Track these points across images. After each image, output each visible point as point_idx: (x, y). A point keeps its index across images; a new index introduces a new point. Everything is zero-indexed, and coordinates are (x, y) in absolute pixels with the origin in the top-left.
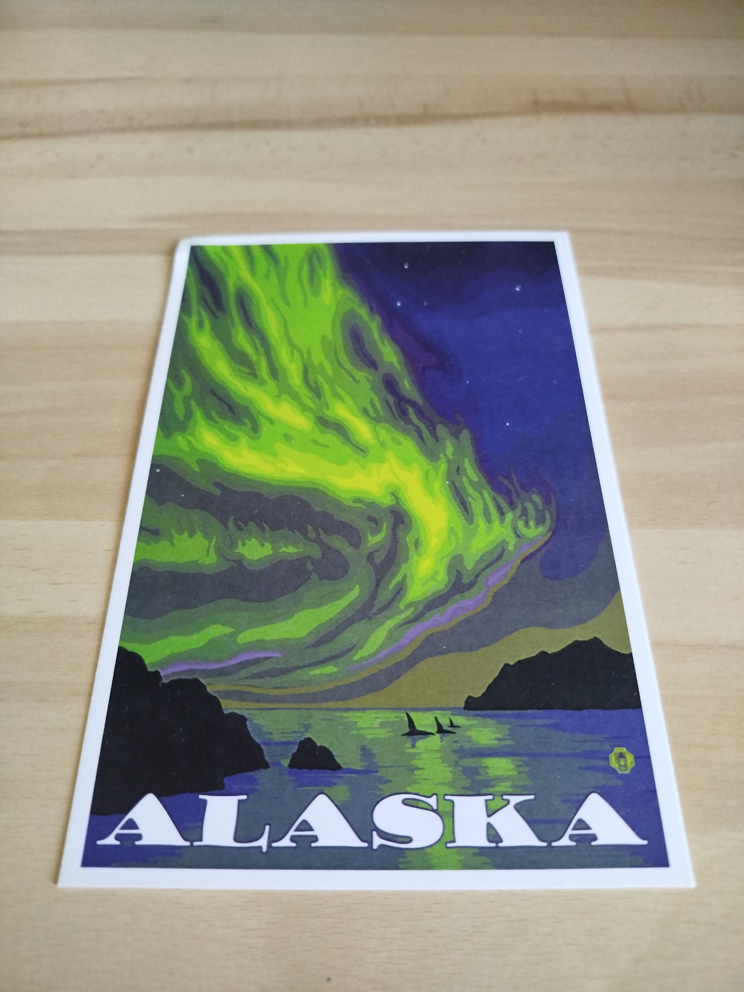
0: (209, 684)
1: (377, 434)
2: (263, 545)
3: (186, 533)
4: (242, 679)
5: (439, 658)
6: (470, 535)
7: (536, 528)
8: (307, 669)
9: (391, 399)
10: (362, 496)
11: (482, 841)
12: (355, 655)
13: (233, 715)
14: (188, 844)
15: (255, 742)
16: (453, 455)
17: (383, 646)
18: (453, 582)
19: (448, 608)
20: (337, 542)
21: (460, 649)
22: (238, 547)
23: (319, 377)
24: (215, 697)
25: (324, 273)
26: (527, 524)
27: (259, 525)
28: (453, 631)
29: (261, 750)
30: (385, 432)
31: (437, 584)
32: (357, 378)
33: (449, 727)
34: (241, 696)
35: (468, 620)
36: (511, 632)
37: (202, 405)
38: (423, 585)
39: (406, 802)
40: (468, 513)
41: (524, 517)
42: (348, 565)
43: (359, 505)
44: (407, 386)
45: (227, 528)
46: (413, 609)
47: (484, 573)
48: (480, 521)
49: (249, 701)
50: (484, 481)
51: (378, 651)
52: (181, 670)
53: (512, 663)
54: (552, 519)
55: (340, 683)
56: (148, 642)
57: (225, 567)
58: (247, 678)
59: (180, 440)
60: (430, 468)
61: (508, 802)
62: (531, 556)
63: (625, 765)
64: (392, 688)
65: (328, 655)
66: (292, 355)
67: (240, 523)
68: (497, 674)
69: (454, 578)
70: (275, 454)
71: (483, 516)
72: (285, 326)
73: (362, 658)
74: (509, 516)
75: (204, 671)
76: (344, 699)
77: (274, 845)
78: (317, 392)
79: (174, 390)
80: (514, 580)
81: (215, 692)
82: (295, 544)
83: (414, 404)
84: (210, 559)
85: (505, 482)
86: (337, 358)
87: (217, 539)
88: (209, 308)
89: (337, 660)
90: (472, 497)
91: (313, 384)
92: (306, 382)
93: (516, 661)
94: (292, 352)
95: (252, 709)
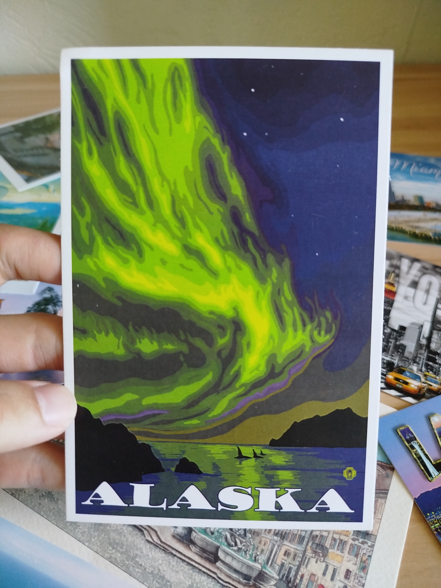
0: (129, 427)
1: (225, 262)
2: (152, 343)
3: (103, 333)
4: (146, 425)
5: (257, 417)
6: (283, 340)
7: (325, 336)
8: (183, 421)
9: (236, 230)
10: (215, 310)
11: (272, 508)
12: (209, 414)
13: (144, 444)
14: (127, 505)
15: (156, 458)
16: (277, 278)
17: (225, 409)
18: (269, 371)
19: (266, 388)
20: (199, 343)
21: (270, 412)
22: (136, 344)
23: (183, 208)
24: (133, 434)
25: (185, 96)
26: (319, 334)
27: (149, 329)
28: (267, 402)
29: (160, 462)
30: (231, 260)
31: (259, 372)
32: (212, 210)
33: (260, 454)
34: (147, 434)
35: (276, 396)
36: (301, 404)
37: (101, 232)
38: (251, 373)
39: (235, 490)
40: (282, 324)
41: (318, 328)
42: (205, 358)
43: (212, 316)
44: (248, 218)
45: (128, 330)
46: (243, 388)
47: (289, 365)
48: (290, 330)
49: (151, 437)
50: (295, 300)
51: (223, 411)
52: (112, 418)
53: (298, 421)
54: (336, 331)
55: (201, 429)
56: (91, 402)
57: (130, 357)
58: (149, 424)
59: (89, 261)
60: (260, 290)
61: (288, 491)
62: (319, 355)
63: (351, 476)
64: (230, 433)
65: (194, 413)
66: (163, 186)
67: (136, 327)
68: (289, 427)
69: (270, 369)
70: (155, 276)
71: (292, 326)
72: (156, 155)
73: (214, 416)
74: (309, 327)
75: (125, 419)
76: (203, 438)
78: (182, 221)
79: (79, 217)
80: (306, 372)
81: (132, 431)
82: (172, 343)
83: (252, 235)
84: (121, 352)
85: (310, 301)
86: (196, 190)
87: (123, 338)
88: (94, 133)
89: (199, 417)
90: (286, 313)
91: (179, 214)
92: (174, 212)
93: (300, 420)
94: (162, 182)
95: (154, 441)
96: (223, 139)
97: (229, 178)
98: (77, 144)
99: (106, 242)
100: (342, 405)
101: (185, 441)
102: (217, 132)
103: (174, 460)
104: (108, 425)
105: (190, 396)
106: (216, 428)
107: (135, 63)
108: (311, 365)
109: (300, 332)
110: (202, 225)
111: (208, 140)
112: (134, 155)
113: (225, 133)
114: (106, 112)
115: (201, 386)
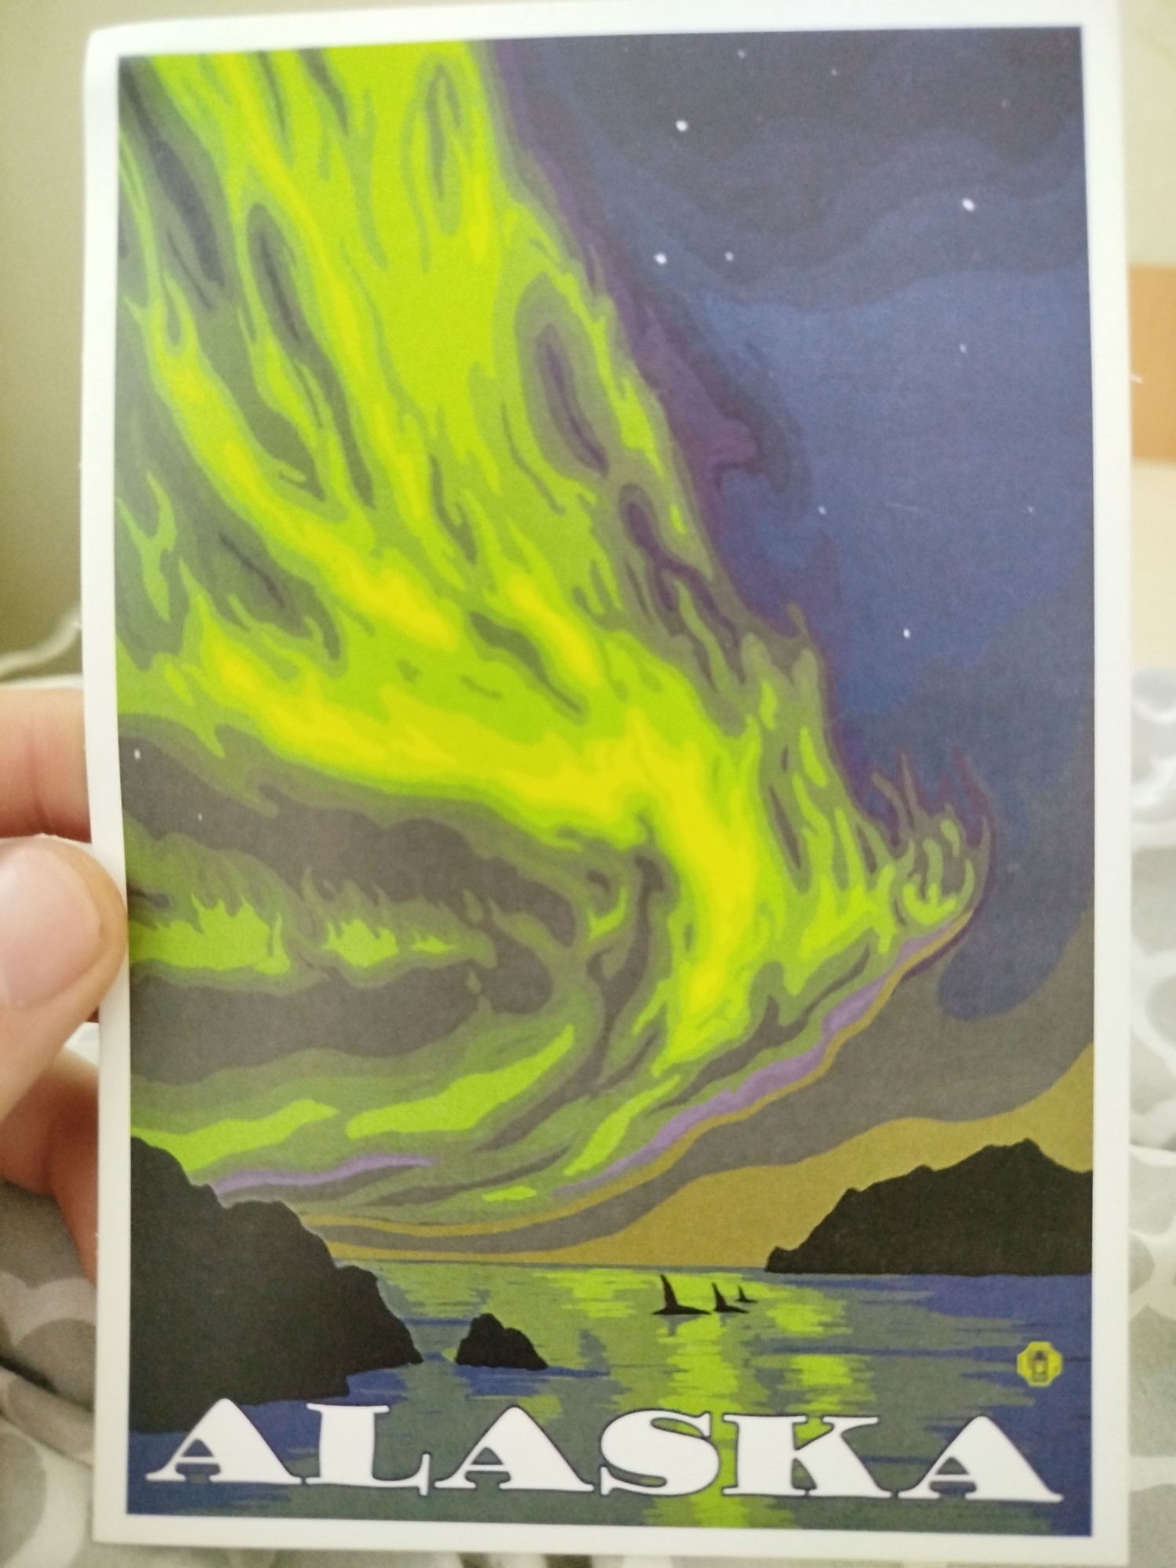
0: (303, 1213)
1: (607, 665)
2: (377, 936)
3: (221, 906)
4: (360, 1206)
5: (724, 1176)
6: (801, 917)
7: (941, 902)
8: (478, 1190)
9: (639, 562)
10: (577, 822)
11: (783, 1487)
12: (566, 1166)
13: (353, 1271)
14: (297, 1480)
15: (395, 1318)
16: (778, 716)
17: (620, 1149)
18: (759, 1021)
19: (749, 1077)
20: (528, 931)
21: (765, 1159)
22: (325, 939)
23: (469, 495)
24: (317, 1237)
25: (469, 151)
26: (922, 893)
27: (365, 889)
28: (754, 1123)
29: (406, 1332)
31: (726, 1025)
32: (560, 500)
34: (363, 1237)
35: (785, 1103)
36: (866, 1129)
37: (210, 580)
38: (699, 1027)
39: (657, 1423)
40: (799, 865)
41: (917, 877)
42: (550, 981)
43: (568, 844)
44: (678, 523)
45: (301, 895)
46: (676, 1079)
47: (823, 1002)
48: (824, 883)
49: (378, 1246)
50: (839, 783)
51: (610, 1158)
52: (249, 1185)
53: (862, 1188)
54: (977, 884)
55: (540, 1219)
56: (183, 1130)
57: (308, 981)
58: (371, 1204)
59: (171, 676)
60: (724, 753)
61: (832, 1427)
62: (925, 965)
64: (635, 1230)
65: (516, 1165)
67: (327, 884)
68: (830, 1208)
69: (761, 1013)
70: (382, 716)
71: (830, 872)
72: (380, 333)
73: (581, 1174)
74: (888, 873)
75: (295, 1188)
76: (547, 1247)
77: (440, 1484)
78: (464, 538)
80: (881, 1019)
81: (315, 1227)
82: (442, 935)
83: (692, 577)
84: (276, 964)
85: (888, 790)
86: (509, 437)
87: (283, 920)
88: (188, 274)
89: (533, 1176)
90: (810, 825)
91: (455, 517)
92: (441, 512)
93: (869, 1183)
94: (400, 417)
95: (385, 1261)
96: (591, 278)
97: (613, 395)
98: (137, 312)
99: (225, 612)
100: (1003, 1132)
101: (491, 1258)
102: (572, 254)
104: (237, 1208)
105: (502, 1106)
106: (589, 1214)
107: (314, 61)
108: (897, 1001)
110: (528, 548)
111: (542, 280)
112: (309, 336)
113: (596, 258)
114: (224, 211)
115: (537, 1073)
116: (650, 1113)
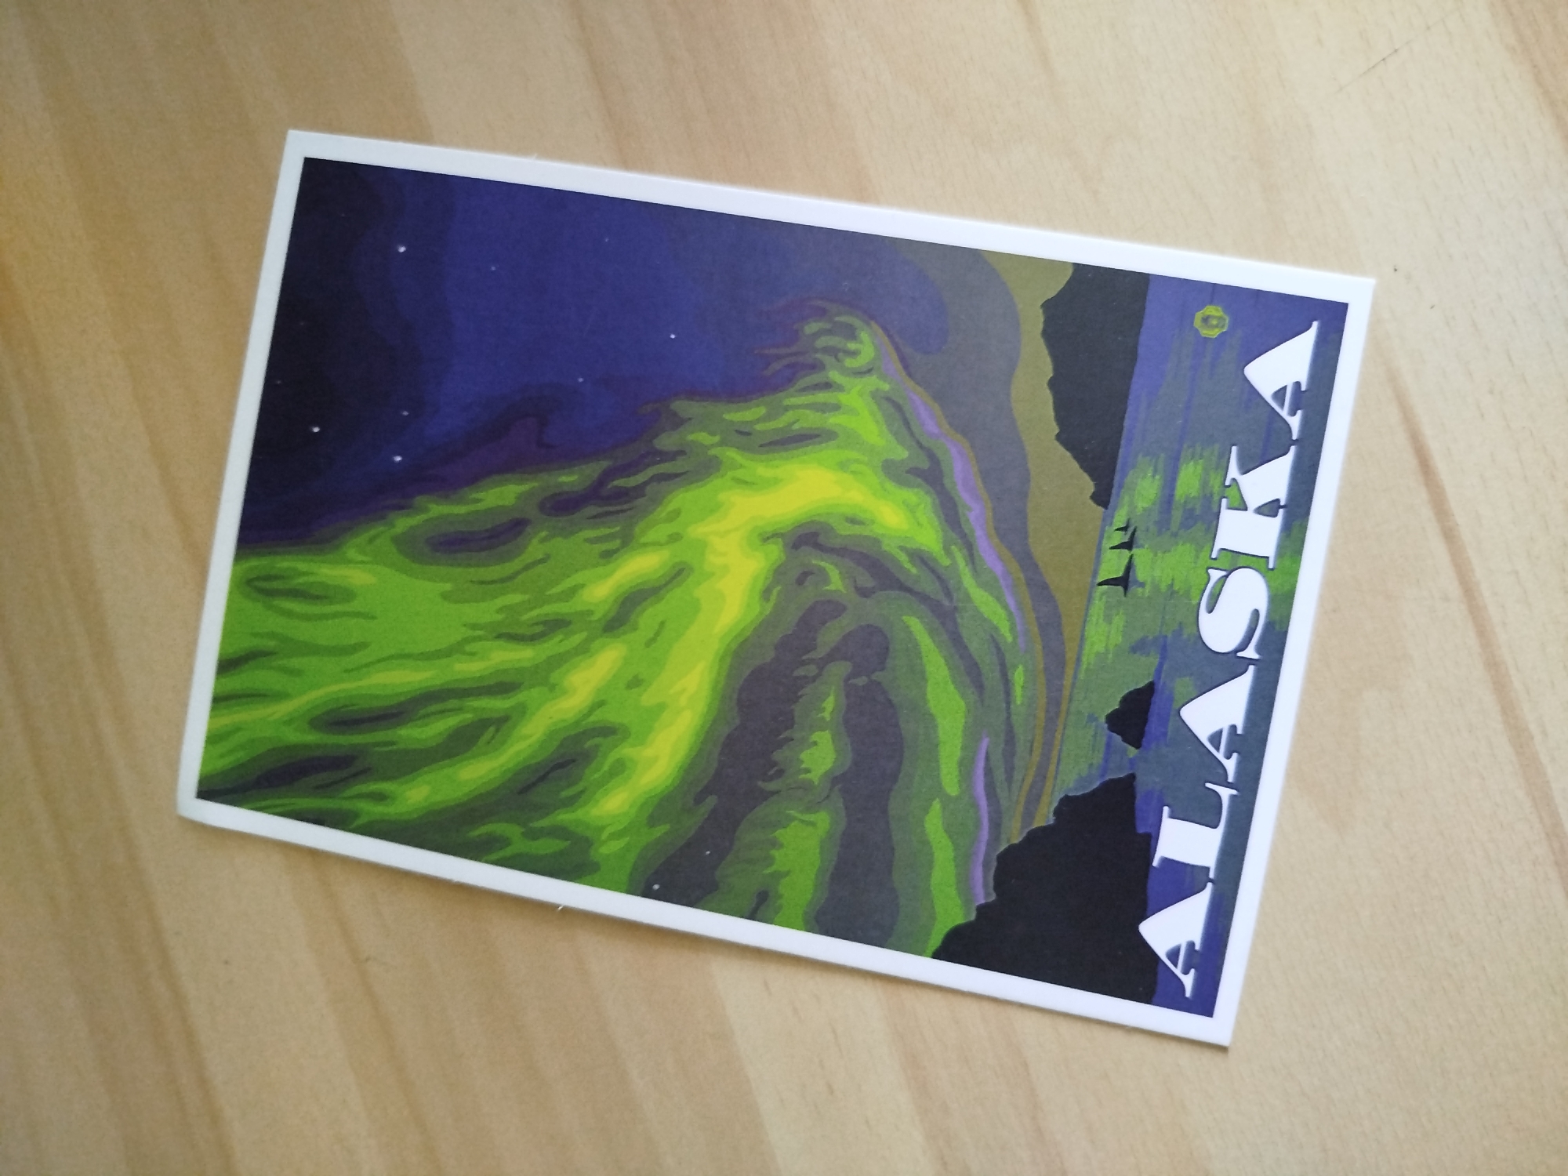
0: (1008, 840)
1: (657, 544)
2: (815, 743)
3: (775, 853)
4: (1010, 796)
5: (1031, 527)
6: (852, 440)
7: (861, 342)
8: (1012, 706)
9: (592, 510)
10: (760, 585)
11: (1274, 525)
12: (1005, 639)
13: (1058, 812)
14: (1210, 885)
16: (712, 434)
17: (999, 599)
18: (923, 483)
19: (963, 496)
20: (830, 636)
21: (1024, 495)
22: (811, 782)
23: (525, 617)
24: (1028, 834)
25: (303, 574)
26: (854, 354)
27: (780, 745)
29: (1112, 781)
30: (654, 530)
31: (923, 506)
32: (541, 556)
33: (1125, 534)
34: (1034, 800)
35: (985, 475)
37: (546, 809)
38: (920, 525)
39: (1209, 608)
40: (817, 436)
41: (840, 355)
42: (868, 626)
43: (775, 592)
44: (570, 479)
45: (777, 792)
46: (953, 547)
48: (833, 420)
50: (767, 399)
51: (1006, 607)
52: (981, 874)
53: (1057, 431)
54: (853, 315)
55: (1041, 665)
56: (932, 917)
57: (840, 804)
58: (1010, 787)
59: (607, 849)
60: (730, 474)
61: (1234, 480)
62: (903, 360)
63: (1220, 318)
64: (1060, 598)
65: (997, 674)
66: (473, 654)
67: (771, 772)
68: (1068, 454)
69: (919, 480)
70: (661, 707)
71: (826, 415)
72: (408, 657)
73: (1012, 629)
74: (834, 376)
75: (989, 844)
76: (1062, 665)
77: (1231, 779)
78: (556, 625)
79: (508, 852)
80: (939, 397)
81: (1021, 833)
82: (821, 697)
83: (607, 475)
84: (823, 820)
86: (494, 582)
87: (792, 809)
88: (346, 781)
89: (1008, 665)
90: (793, 423)
91: (539, 629)
93: (1054, 424)
94: (464, 653)
95: (1054, 786)
96: (401, 508)
97: (480, 506)
98: (361, 821)
99: (571, 802)
100: (1033, 321)
101: (1064, 707)
102: (383, 518)
103: (1108, 745)
104: (996, 888)
105: (953, 678)
106: (1043, 628)
107: (226, 666)
108: (926, 384)
109: (843, 398)
110: (568, 583)
112: (401, 704)
113: (389, 502)
114: (306, 747)
115: (932, 646)
116: (976, 572)
